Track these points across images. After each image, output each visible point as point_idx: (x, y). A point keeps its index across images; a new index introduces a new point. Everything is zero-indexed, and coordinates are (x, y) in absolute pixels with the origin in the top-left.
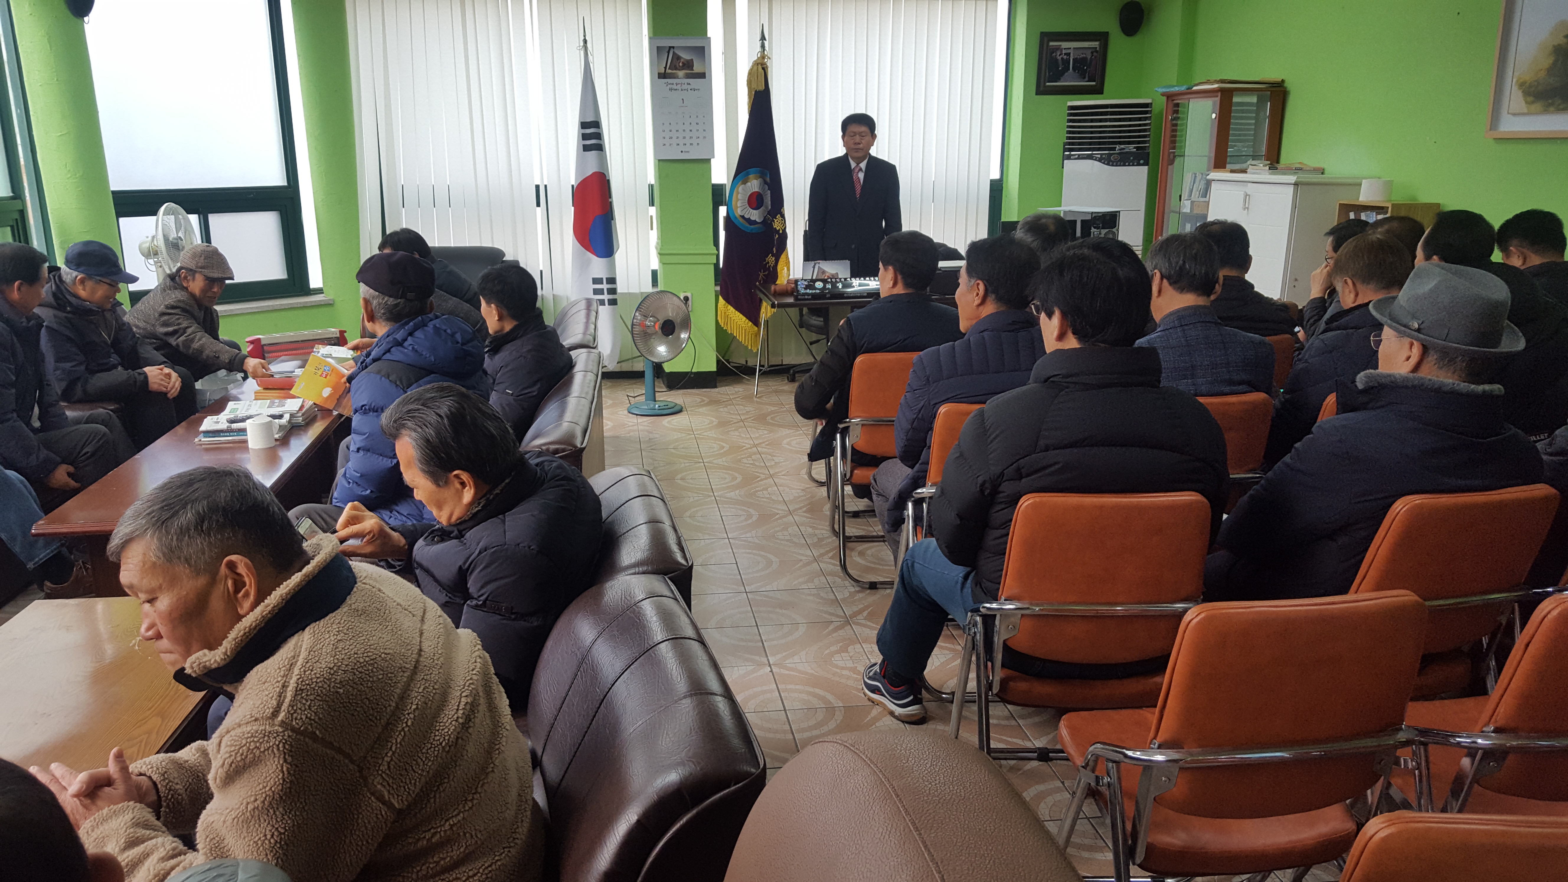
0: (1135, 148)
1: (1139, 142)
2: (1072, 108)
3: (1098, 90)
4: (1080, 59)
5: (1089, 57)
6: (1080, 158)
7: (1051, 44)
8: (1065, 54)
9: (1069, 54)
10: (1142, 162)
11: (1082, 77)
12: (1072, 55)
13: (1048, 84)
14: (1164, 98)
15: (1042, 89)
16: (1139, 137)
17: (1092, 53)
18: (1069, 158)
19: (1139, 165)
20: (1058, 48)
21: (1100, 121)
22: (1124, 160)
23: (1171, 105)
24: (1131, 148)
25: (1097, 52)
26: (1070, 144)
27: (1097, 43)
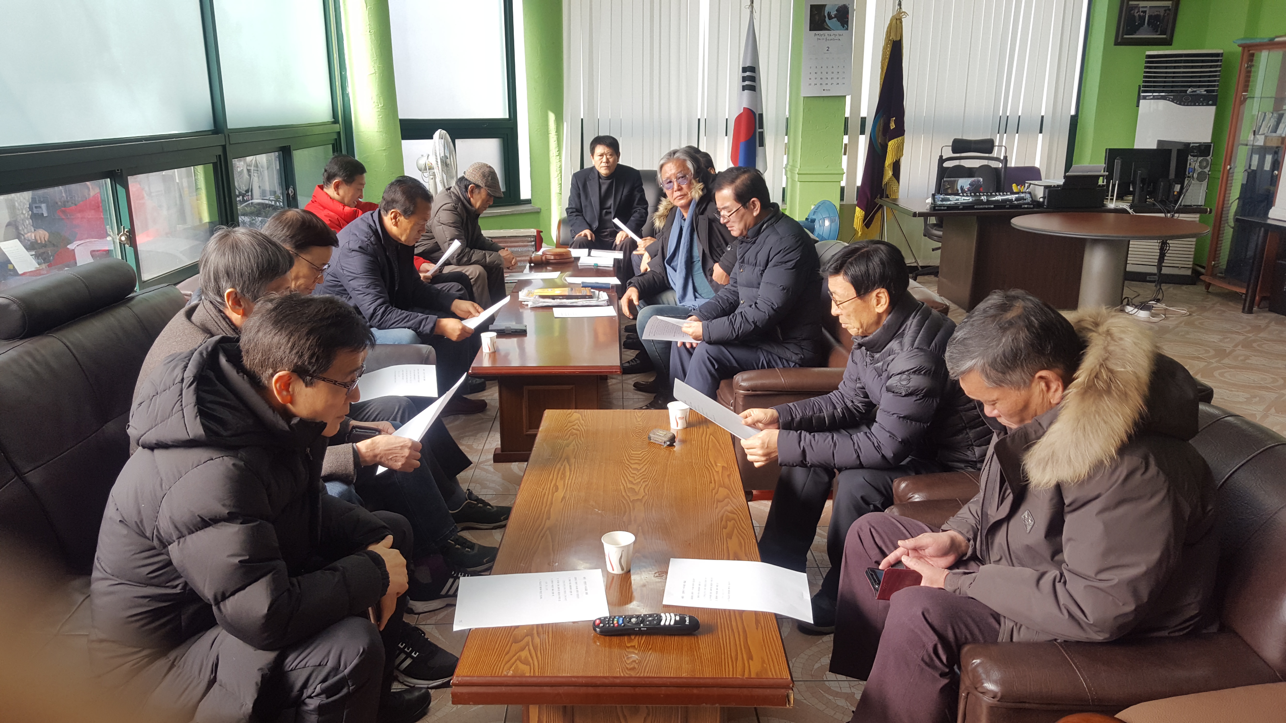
0: (1205, 91)
1: (1208, 86)
2: (1149, 56)
3: (1168, 42)
4: (1155, 15)
5: (1162, 14)
6: (1154, 98)
7: (1131, 3)
8: (1142, 12)
9: (1145, 12)
10: (1210, 102)
11: (1155, 31)
13: (1125, 36)
14: (1241, 48)
15: (1119, 40)
16: (1209, 81)
17: (1165, 10)
18: (1145, 98)
19: (1208, 105)
20: (1137, 7)
21: (1175, 67)
22: (1195, 101)
23: (1246, 54)
24: (1202, 91)
25: (1169, 10)
26: (1145, 86)
27: (1170, 2)
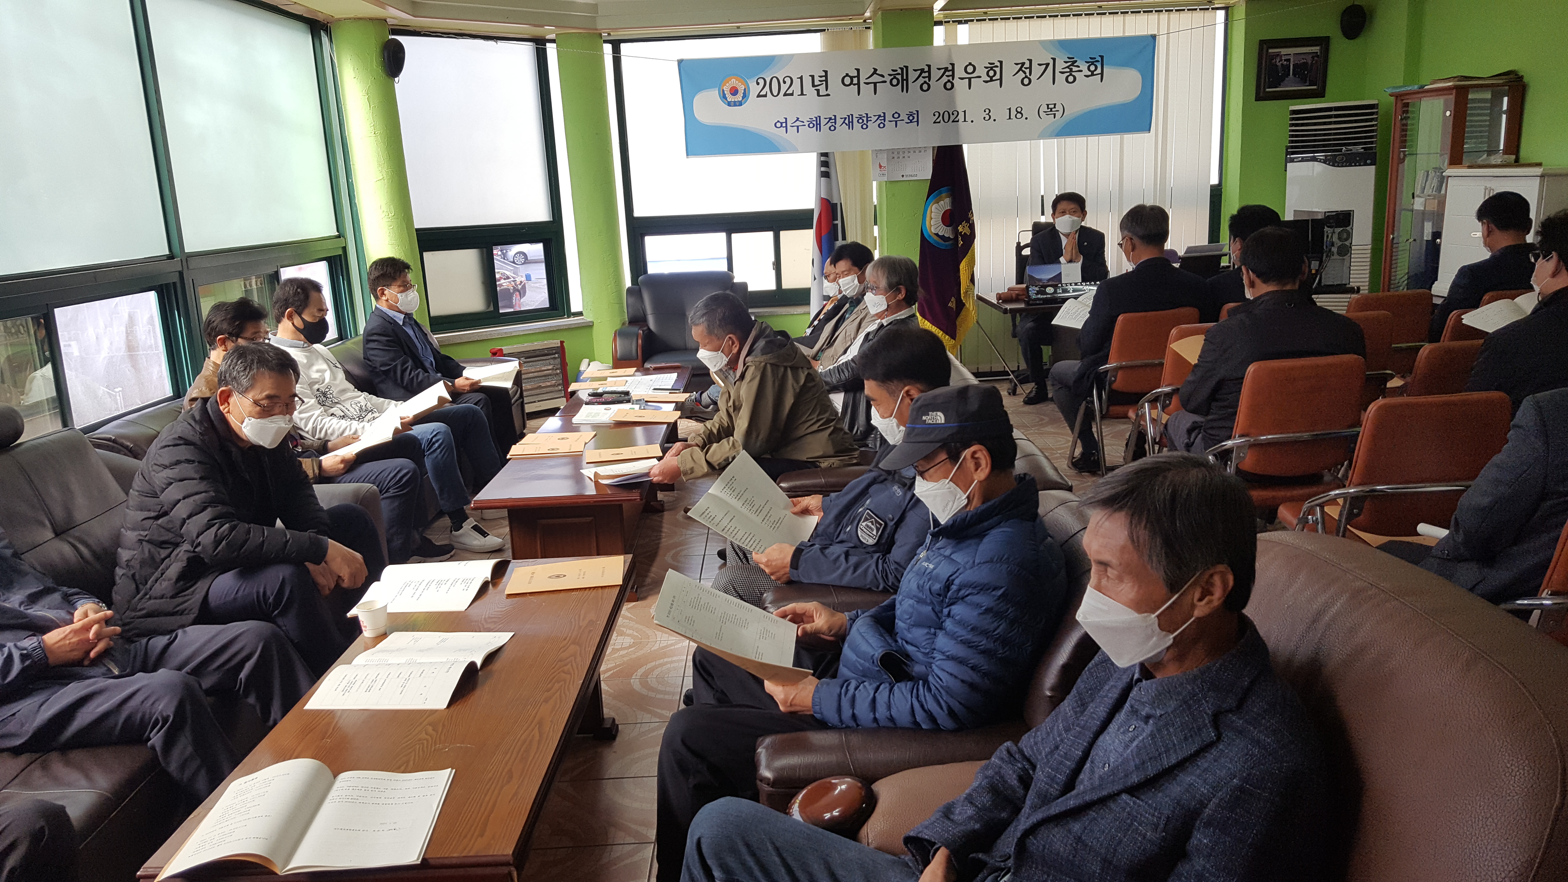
0: (1362, 148)
1: (1365, 143)
2: (1294, 112)
3: (1320, 94)
4: (1301, 64)
5: (1310, 62)
6: (1303, 160)
7: (1270, 51)
8: (1285, 60)
9: (1289, 60)
10: (1368, 162)
11: (1303, 81)
12: (1292, 60)
13: (1267, 90)
14: (1393, 99)
15: (1261, 94)
16: (1366, 138)
17: (1313, 57)
18: (1292, 160)
19: (1366, 164)
20: (1278, 55)
21: (1325, 123)
22: (1351, 161)
23: (1400, 105)
24: (1359, 149)
25: (1318, 56)
26: (1292, 147)
27: (1318, 48)
